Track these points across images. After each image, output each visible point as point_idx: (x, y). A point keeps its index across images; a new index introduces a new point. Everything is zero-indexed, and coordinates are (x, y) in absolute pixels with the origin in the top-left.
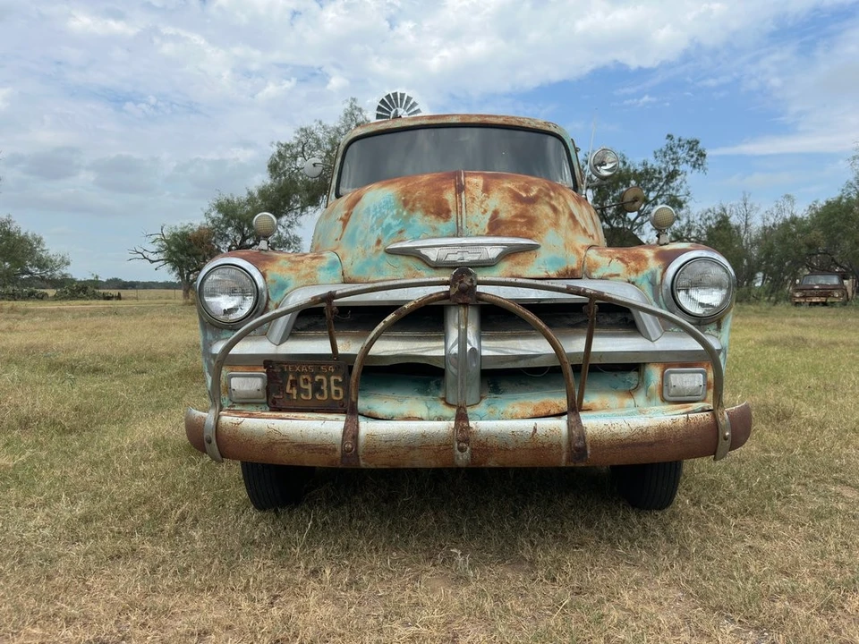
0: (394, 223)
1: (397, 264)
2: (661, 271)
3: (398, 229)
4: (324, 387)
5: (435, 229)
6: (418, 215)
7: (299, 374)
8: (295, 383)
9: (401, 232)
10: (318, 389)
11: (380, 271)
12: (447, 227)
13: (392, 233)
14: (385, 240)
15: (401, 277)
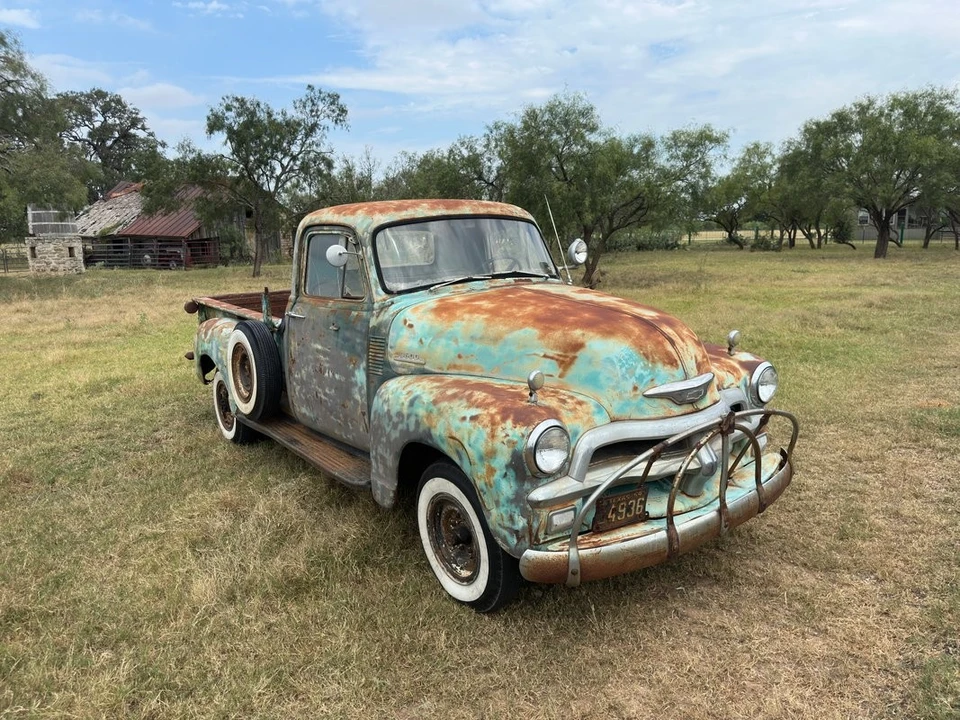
0: (645, 373)
1: (655, 405)
2: (748, 377)
3: (650, 377)
4: (633, 508)
5: (673, 376)
6: (660, 365)
7: (618, 504)
8: (615, 510)
9: (652, 380)
10: (629, 510)
11: (641, 411)
12: (679, 373)
13: (645, 381)
14: (640, 387)
15: (662, 415)
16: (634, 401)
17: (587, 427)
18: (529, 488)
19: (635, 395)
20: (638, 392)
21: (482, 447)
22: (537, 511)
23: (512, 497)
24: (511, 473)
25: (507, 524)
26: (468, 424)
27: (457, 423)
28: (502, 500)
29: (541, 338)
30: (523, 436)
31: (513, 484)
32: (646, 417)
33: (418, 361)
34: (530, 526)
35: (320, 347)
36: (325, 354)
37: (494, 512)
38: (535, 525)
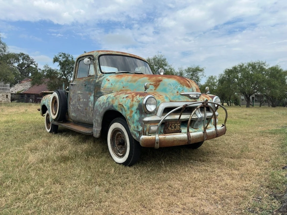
0: (181, 88)
1: (184, 98)
2: (212, 100)
3: (182, 89)
4: (176, 127)
5: (189, 90)
6: (185, 87)
7: (172, 124)
8: (171, 126)
9: (183, 90)
10: (175, 128)
11: (179, 99)
12: (191, 90)
13: (180, 90)
14: (179, 92)
15: (186, 101)
16: (177, 96)
17: (162, 101)
18: (144, 116)
19: (177, 94)
20: (178, 93)
21: (129, 105)
22: (146, 124)
23: (138, 120)
24: (138, 112)
25: (136, 129)
26: (125, 99)
27: (122, 100)
28: (135, 121)
29: (149, 79)
30: (142, 99)
31: (138, 115)
32: (181, 101)
33: (111, 90)
34: (144, 130)
35: (79, 92)
36: (81, 94)
37: (132, 126)
38: (145, 129)
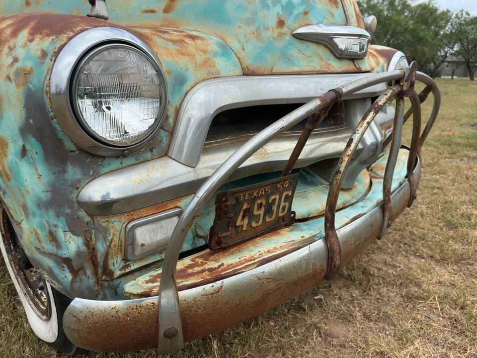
0: (296, 1)
1: (308, 53)
2: (385, 65)
3: (301, 9)
4: (275, 208)
5: (333, 15)
7: (255, 199)
8: (248, 213)
9: (306, 13)
10: (269, 211)
11: (289, 60)
12: (338, 13)
13: (295, 12)
14: (289, 22)
15: (317, 68)
16: (279, 44)
17: (203, 73)
18: (79, 175)
19: (281, 35)
20: (285, 30)
22: (102, 221)
23: (45, 196)
24: (34, 147)
25: (49, 247)
28: (31, 205)
30: (44, 54)
31: (42, 168)
32: (295, 69)
34: (92, 251)
37: (24, 225)
38: (101, 247)
